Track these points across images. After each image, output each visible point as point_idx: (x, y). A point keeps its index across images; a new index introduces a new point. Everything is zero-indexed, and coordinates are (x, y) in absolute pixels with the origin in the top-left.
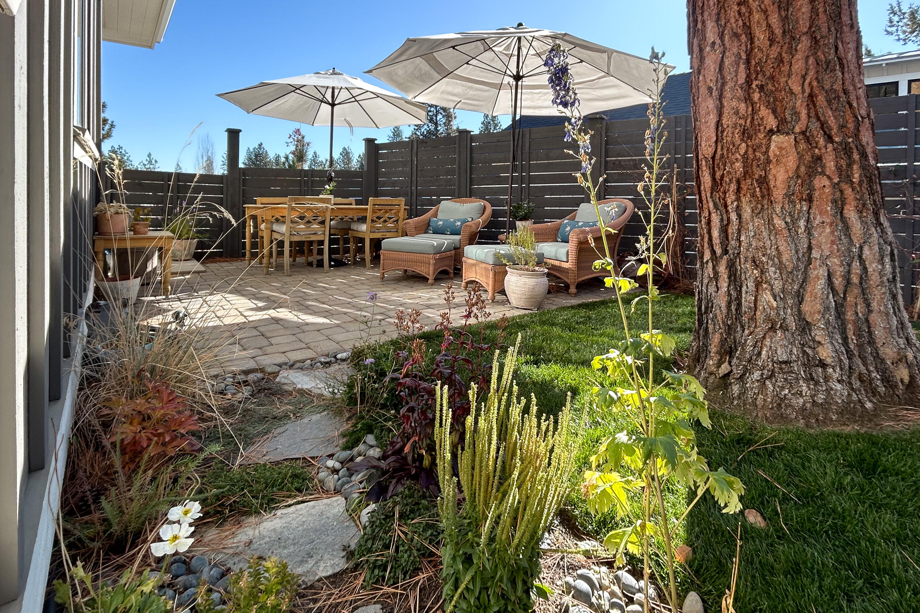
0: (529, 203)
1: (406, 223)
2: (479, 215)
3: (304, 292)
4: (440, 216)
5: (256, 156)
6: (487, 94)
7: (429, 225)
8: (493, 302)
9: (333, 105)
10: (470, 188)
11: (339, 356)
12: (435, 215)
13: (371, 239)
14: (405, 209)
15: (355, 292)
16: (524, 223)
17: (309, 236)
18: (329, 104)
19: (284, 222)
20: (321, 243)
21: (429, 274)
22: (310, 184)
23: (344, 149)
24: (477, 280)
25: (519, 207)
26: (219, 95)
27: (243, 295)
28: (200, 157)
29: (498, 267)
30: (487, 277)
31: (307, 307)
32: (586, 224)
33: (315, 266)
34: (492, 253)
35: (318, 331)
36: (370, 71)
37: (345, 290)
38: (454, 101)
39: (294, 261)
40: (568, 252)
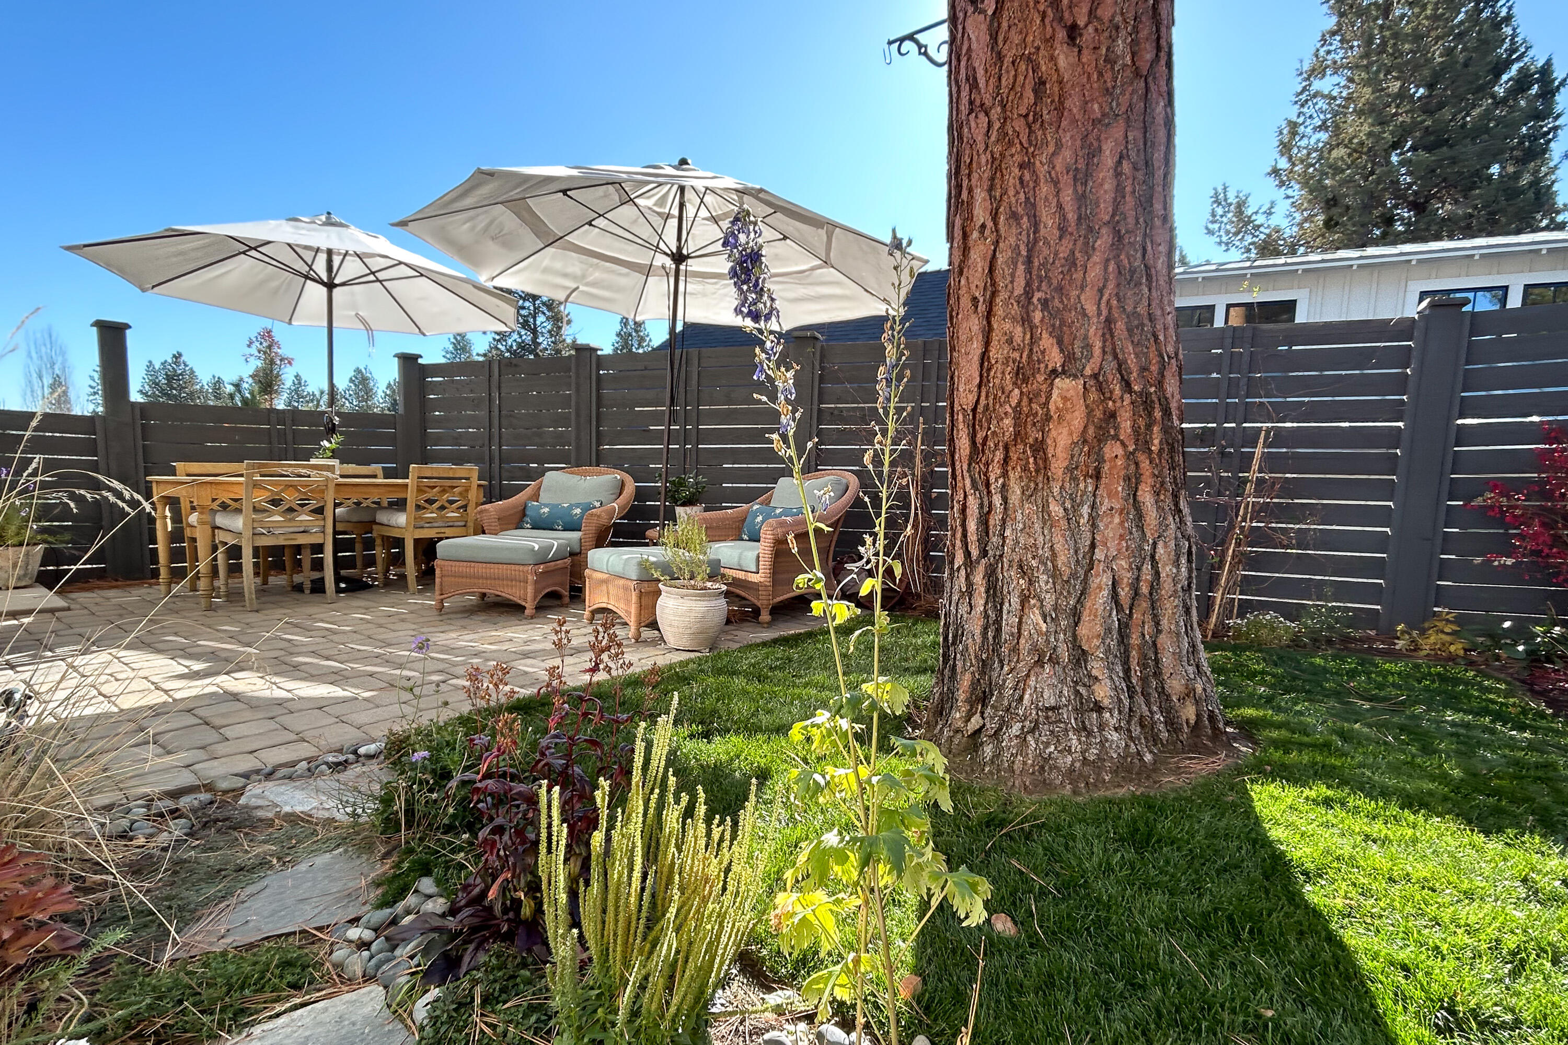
0: (697, 475)
1: (481, 512)
2: (614, 497)
3: (290, 641)
4: (544, 497)
5: (169, 378)
6: (624, 281)
7: (524, 515)
8: (637, 641)
9: (330, 286)
10: (597, 450)
11: (362, 751)
12: (536, 496)
13: (417, 542)
14: (479, 486)
15: (389, 636)
16: (688, 509)
17: (293, 536)
18: (322, 282)
19: (239, 511)
20: (319, 548)
21: (525, 600)
22: (290, 437)
23: (358, 371)
24: (610, 607)
25: (681, 483)
26: (69, 248)
27: (159, 651)
28: (35, 375)
29: (646, 584)
30: (628, 602)
31: (296, 667)
32: (787, 511)
33: (307, 591)
34: (634, 562)
35: (320, 708)
36: (403, 224)
37: (370, 633)
38: (566, 288)
39: (265, 582)
40: (758, 557)
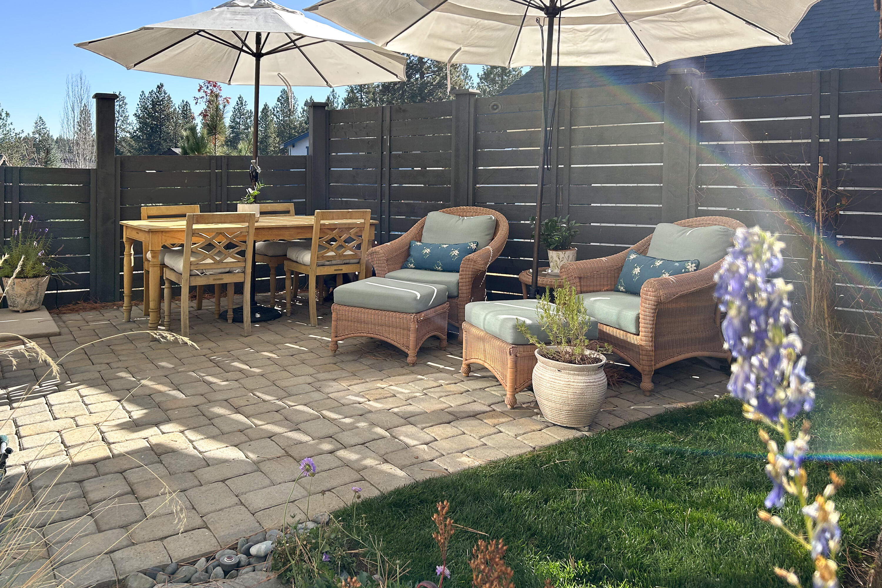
0: (569, 221)
1: (372, 254)
2: (488, 239)
4: (426, 238)
6: (501, 34)
7: (409, 255)
9: (258, 55)
10: (474, 189)
12: (419, 237)
13: (318, 277)
16: (561, 253)
17: (220, 276)
18: (253, 54)
21: (408, 347)
24: (486, 365)
25: (553, 227)
29: (521, 349)
33: (230, 321)
38: (449, 50)
40: (638, 316)
